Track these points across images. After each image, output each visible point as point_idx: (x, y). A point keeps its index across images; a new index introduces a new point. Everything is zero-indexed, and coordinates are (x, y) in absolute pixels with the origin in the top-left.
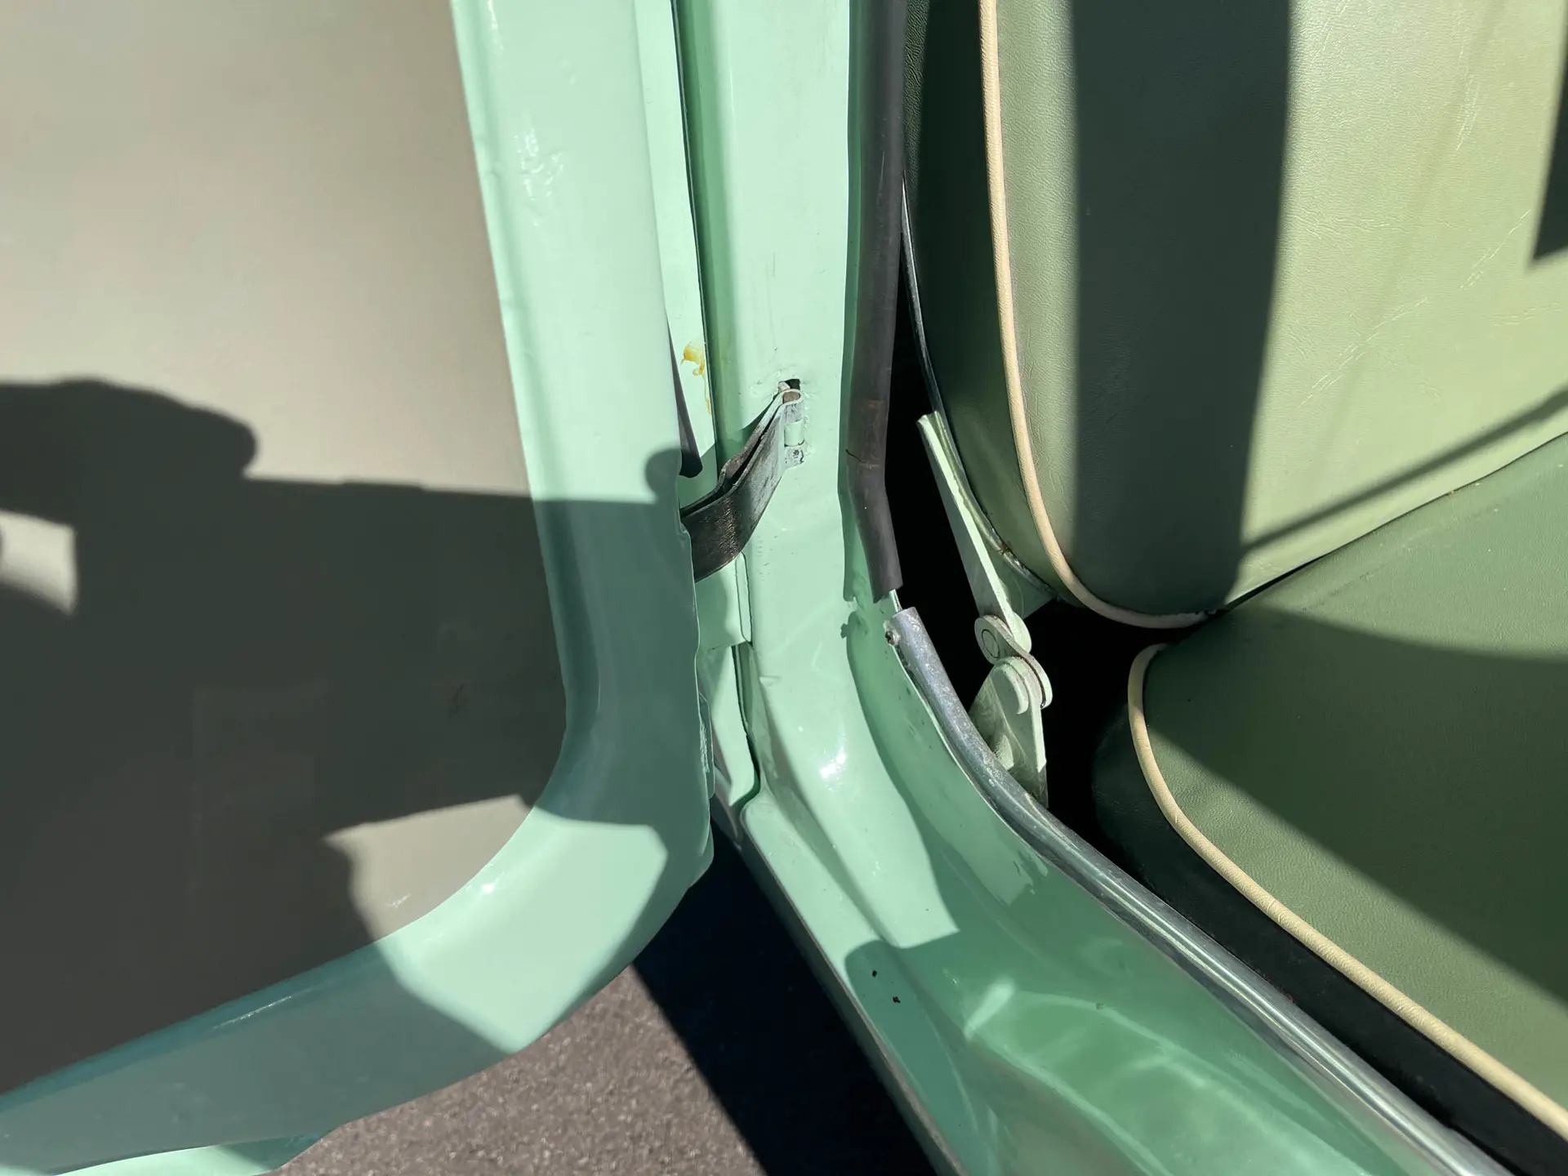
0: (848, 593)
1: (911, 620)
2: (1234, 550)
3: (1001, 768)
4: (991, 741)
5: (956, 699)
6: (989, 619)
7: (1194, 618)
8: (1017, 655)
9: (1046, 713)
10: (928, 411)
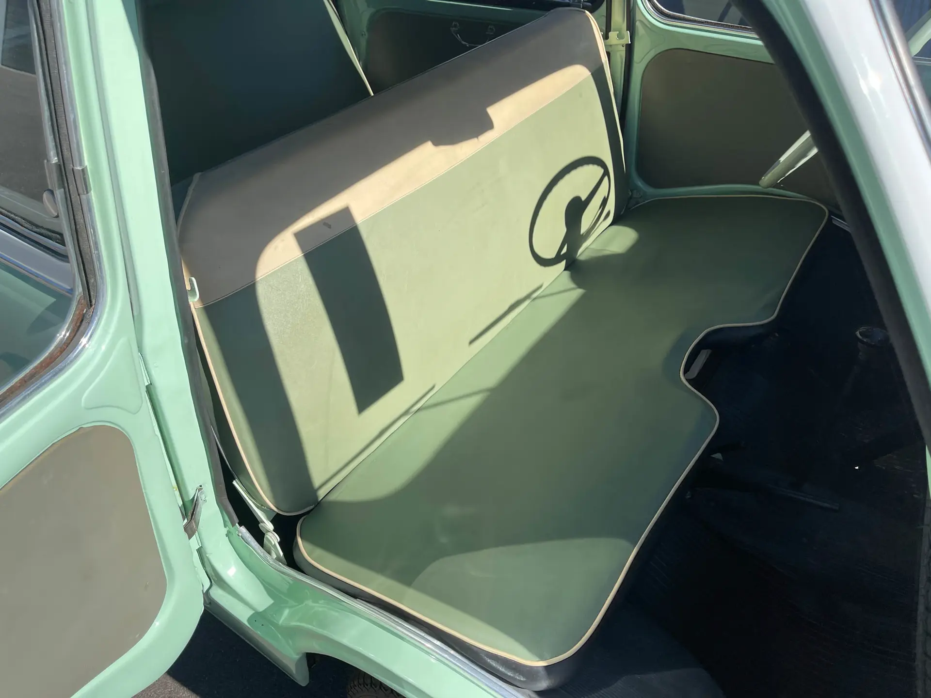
0: (225, 526)
1: (243, 529)
2: (314, 492)
3: (273, 558)
4: (269, 553)
5: (259, 545)
6: (262, 524)
7: (312, 507)
8: (269, 532)
9: (280, 543)
10: (234, 479)
